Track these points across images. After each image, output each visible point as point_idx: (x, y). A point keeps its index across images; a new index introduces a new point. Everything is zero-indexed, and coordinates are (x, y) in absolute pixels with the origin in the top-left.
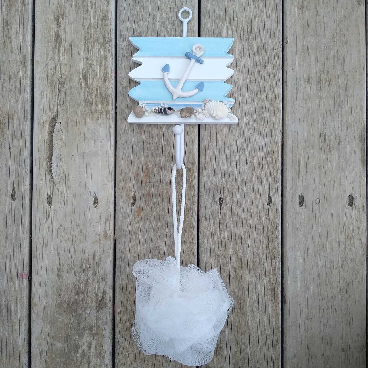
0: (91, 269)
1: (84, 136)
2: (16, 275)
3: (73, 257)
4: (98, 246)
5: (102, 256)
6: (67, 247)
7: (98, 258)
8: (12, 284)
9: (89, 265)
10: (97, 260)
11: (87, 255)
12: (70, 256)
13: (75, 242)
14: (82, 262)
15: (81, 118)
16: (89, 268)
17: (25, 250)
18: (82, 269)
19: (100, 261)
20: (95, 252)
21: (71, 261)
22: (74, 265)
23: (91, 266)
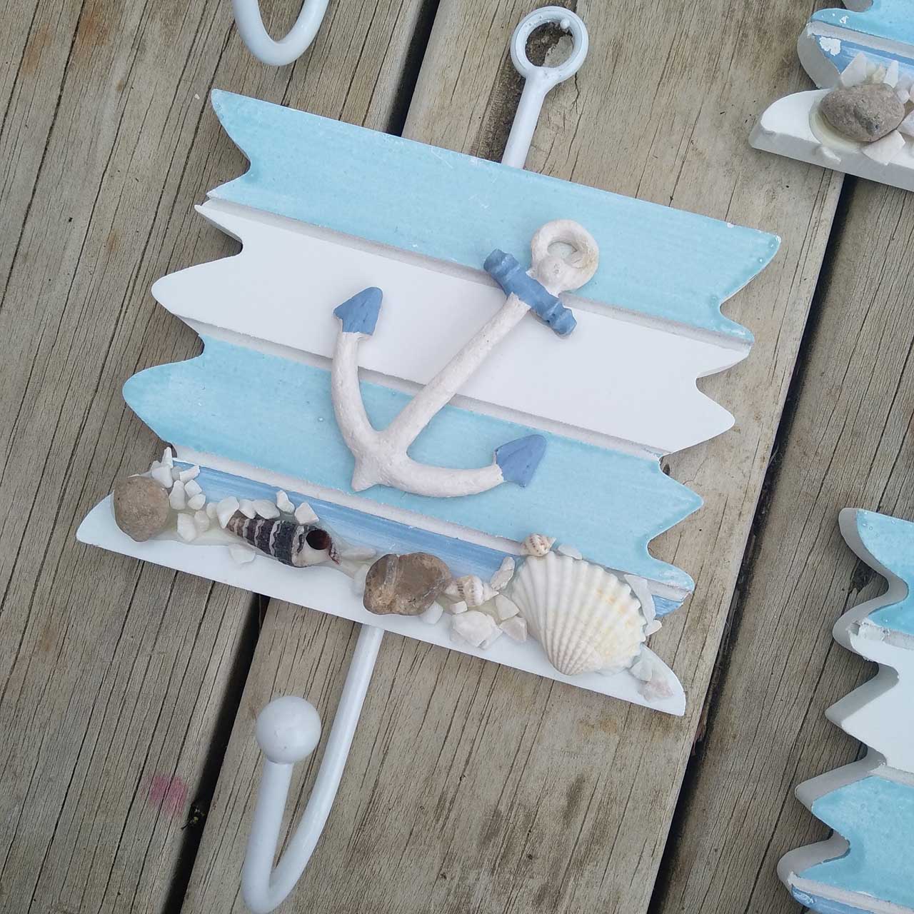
0: (537, 865)
1: (685, 143)
2: (132, 781)
3: (455, 772)
4: (609, 756)
5: (616, 811)
6: (440, 710)
7: (591, 815)
8: (101, 818)
9: (533, 845)
10: (583, 825)
11: (532, 786)
12: (444, 762)
13: (489, 695)
14: (496, 813)
15: (695, 42)
16: (530, 857)
17: (216, 658)
18: (491, 852)
19: (599, 836)
20: (580, 782)
21: (438, 793)
22: (452, 815)
23: (542, 850)
